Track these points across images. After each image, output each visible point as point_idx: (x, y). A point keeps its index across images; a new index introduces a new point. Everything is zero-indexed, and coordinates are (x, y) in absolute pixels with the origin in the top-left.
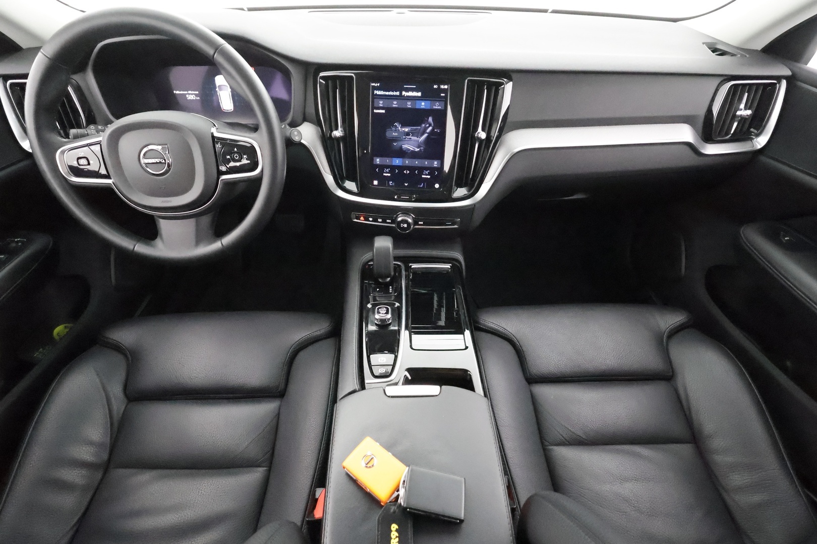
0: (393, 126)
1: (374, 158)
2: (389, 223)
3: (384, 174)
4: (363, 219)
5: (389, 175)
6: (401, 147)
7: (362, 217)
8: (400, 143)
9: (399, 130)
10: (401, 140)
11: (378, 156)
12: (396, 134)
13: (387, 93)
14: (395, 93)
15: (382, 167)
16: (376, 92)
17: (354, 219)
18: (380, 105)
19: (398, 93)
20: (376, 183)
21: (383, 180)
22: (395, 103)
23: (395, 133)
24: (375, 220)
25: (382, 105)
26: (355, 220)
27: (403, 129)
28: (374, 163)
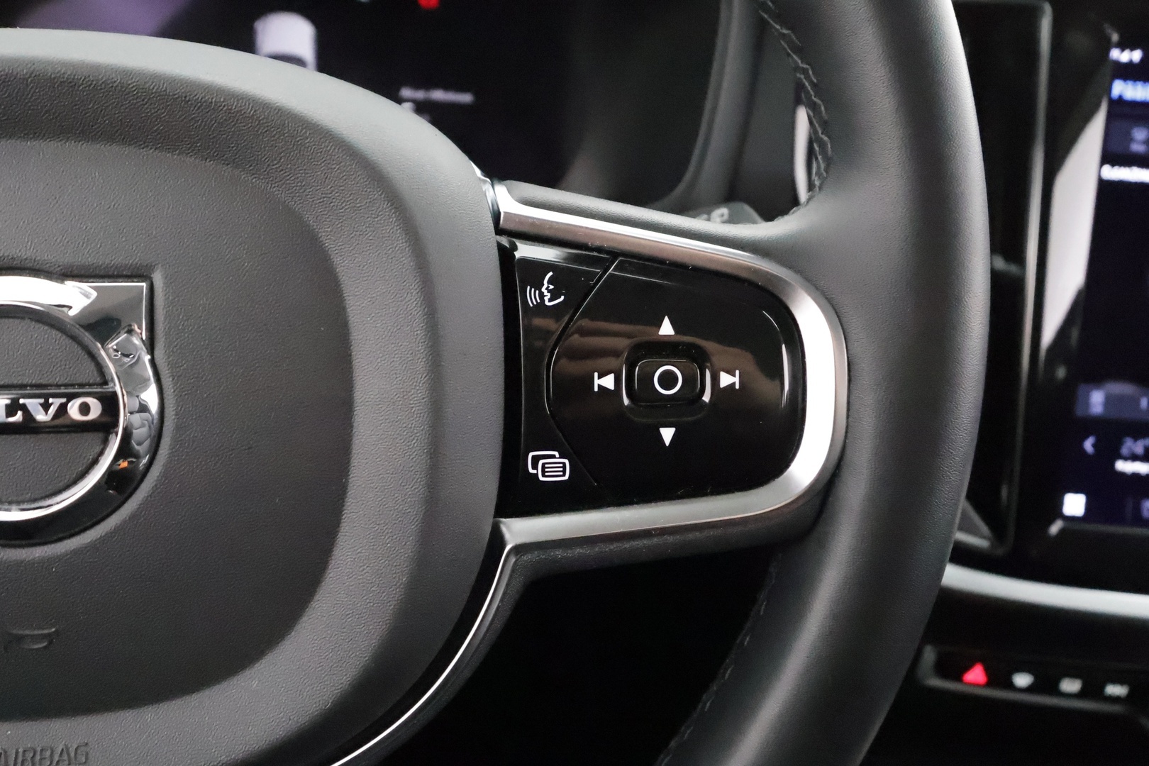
1: (1082, 388)
2: (1116, 700)
3: (1119, 465)
4: (981, 678)
7: (978, 668)
11: (1096, 378)
15: (1113, 433)
18: (1134, 147)
20: (1074, 504)
21: (1110, 495)
24: (1047, 684)
26: (933, 681)
28: (1079, 412)
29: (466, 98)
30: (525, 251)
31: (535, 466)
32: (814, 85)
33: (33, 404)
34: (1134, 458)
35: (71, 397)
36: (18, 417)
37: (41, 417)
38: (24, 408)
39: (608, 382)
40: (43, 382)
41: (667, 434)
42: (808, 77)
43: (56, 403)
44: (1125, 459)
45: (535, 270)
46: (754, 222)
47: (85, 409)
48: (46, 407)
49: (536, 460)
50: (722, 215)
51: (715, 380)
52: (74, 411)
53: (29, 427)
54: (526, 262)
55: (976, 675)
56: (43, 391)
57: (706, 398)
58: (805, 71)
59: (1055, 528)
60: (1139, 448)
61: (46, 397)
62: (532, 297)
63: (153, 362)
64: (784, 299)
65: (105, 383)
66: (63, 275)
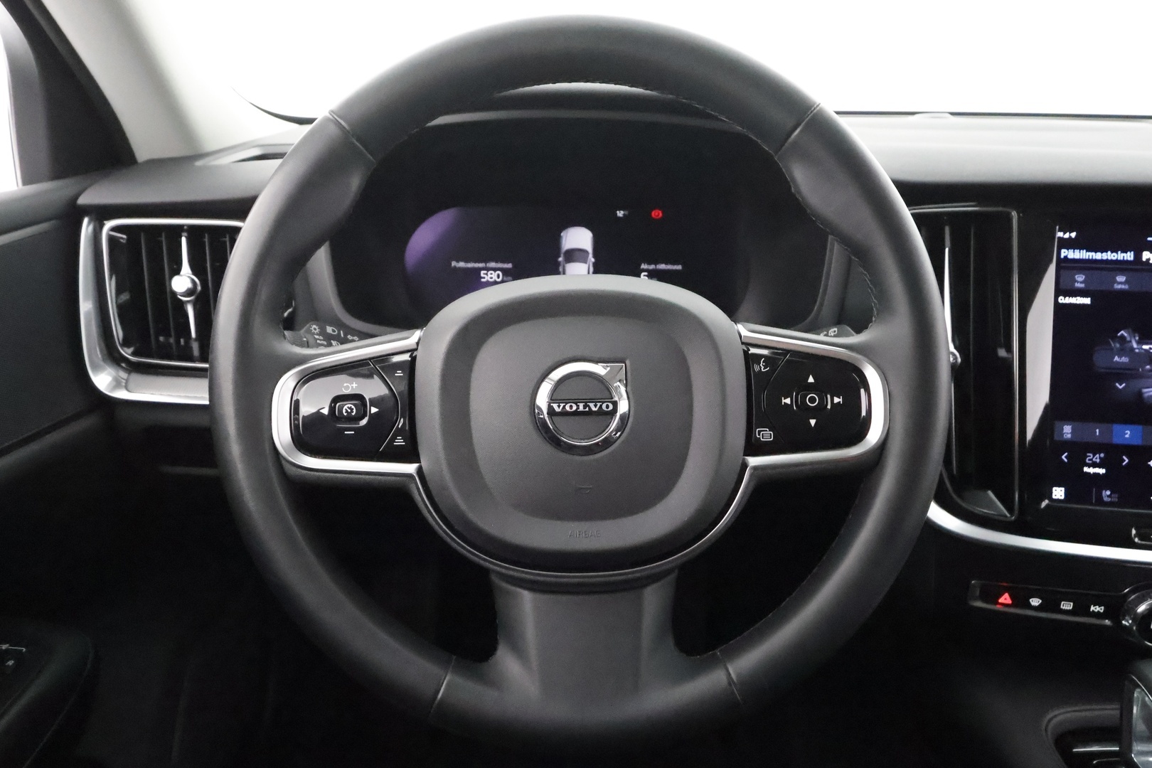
0: (1114, 338)
1: (1057, 424)
2: (1097, 615)
3: (1086, 469)
4: (1009, 601)
5: (1102, 471)
6: (1140, 394)
7: (1006, 595)
8: (1136, 384)
9: (1132, 349)
10: (1141, 376)
11: (1067, 419)
12: (1125, 359)
13: (1098, 256)
14: (1120, 256)
15: (1079, 450)
16: (1064, 253)
17: (976, 599)
18: (1077, 285)
19: (1129, 256)
20: (1059, 493)
21: (1081, 487)
22: (1121, 279)
23: (1120, 357)
24: (1051, 604)
25: (1082, 286)
26: (979, 604)
27: (1146, 347)
28: (1056, 438)
29: (679, 267)
30: (753, 351)
31: (759, 435)
32: (870, 281)
33: (592, 405)
34: (1094, 465)
35: (603, 403)
36: (587, 409)
37: (594, 409)
38: (589, 406)
39: (788, 401)
40: (593, 398)
41: (813, 422)
42: (867, 277)
43: (599, 404)
44: (1089, 466)
45: (758, 358)
46: (853, 335)
47: (607, 407)
48: (596, 406)
49: (759, 432)
50: (835, 331)
51: (832, 400)
52: (604, 406)
53: (590, 413)
54: (754, 355)
55: (1005, 599)
56: (595, 401)
57: (829, 407)
58: (865, 275)
59: (1044, 504)
60: (1097, 459)
61: (596, 402)
62: (756, 368)
63: (626, 391)
64: (861, 368)
65: (612, 398)
66: (597, 362)
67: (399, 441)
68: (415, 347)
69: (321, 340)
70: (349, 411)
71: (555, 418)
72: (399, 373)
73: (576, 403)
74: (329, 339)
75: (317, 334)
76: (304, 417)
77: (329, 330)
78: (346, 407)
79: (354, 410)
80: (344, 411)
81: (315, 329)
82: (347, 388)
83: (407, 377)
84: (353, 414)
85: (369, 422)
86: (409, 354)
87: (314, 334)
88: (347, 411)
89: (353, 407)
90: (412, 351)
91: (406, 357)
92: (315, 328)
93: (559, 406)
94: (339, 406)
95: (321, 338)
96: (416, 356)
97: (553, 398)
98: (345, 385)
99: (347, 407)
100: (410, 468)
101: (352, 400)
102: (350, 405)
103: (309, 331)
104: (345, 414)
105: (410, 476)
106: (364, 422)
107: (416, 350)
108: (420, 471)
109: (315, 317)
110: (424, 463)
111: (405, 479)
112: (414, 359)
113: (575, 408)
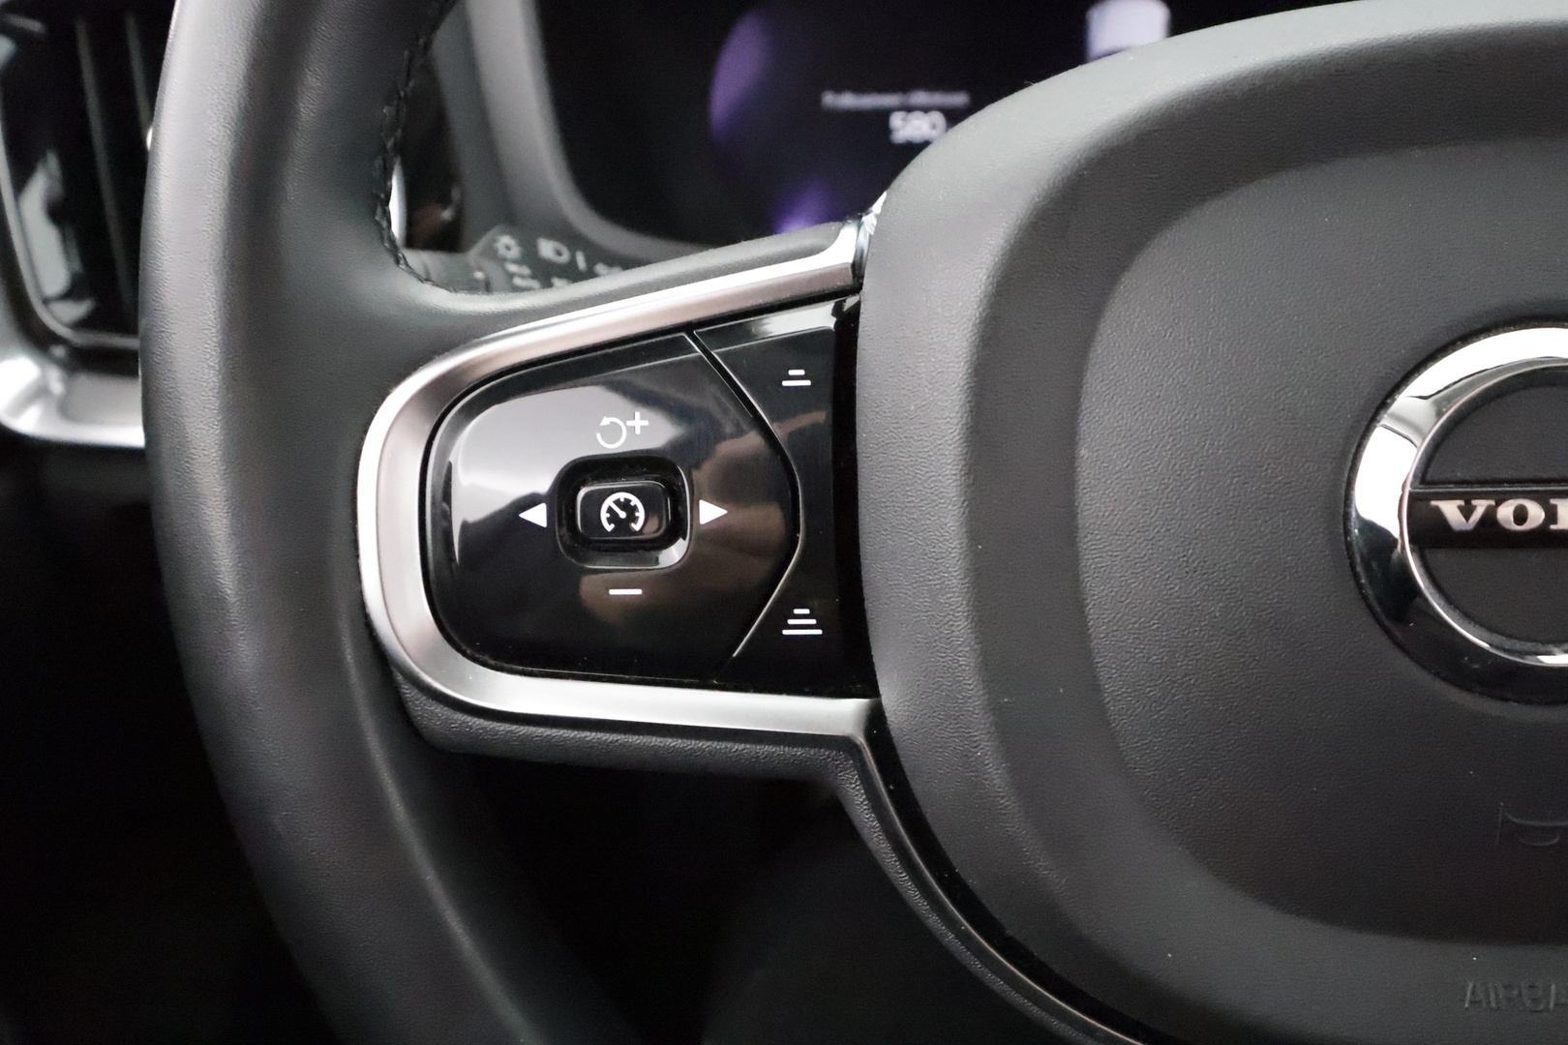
67: (802, 625)
68: (848, 280)
69: (523, 277)
70: (623, 515)
71: (1441, 557)
72: (797, 379)
73: (1543, 499)
74: (545, 273)
75: (515, 262)
76: (465, 526)
77: (547, 249)
78: (609, 502)
79: (641, 514)
80: (604, 516)
81: (508, 248)
82: (613, 432)
83: (827, 390)
84: (637, 527)
85: (690, 559)
86: (829, 306)
87: (504, 260)
88: (613, 518)
89: (635, 501)
90: (836, 294)
91: (820, 318)
92: (507, 244)
93: (1467, 512)
94: (587, 496)
95: (526, 271)
96: (856, 309)
97: (1429, 481)
98: (606, 421)
99: (615, 501)
100: (839, 715)
101: (630, 475)
102: (622, 496)
103: (491, 254)
104: (609, 527)
105: (840, 744)
106: (674, 554)
107: (856, 288)
108: (876, 720)
109: (509, 215)
110: (891, 696)
111: (824, 752)
112: (848, 322)
113: (1536, 514)
